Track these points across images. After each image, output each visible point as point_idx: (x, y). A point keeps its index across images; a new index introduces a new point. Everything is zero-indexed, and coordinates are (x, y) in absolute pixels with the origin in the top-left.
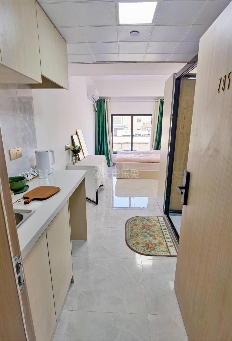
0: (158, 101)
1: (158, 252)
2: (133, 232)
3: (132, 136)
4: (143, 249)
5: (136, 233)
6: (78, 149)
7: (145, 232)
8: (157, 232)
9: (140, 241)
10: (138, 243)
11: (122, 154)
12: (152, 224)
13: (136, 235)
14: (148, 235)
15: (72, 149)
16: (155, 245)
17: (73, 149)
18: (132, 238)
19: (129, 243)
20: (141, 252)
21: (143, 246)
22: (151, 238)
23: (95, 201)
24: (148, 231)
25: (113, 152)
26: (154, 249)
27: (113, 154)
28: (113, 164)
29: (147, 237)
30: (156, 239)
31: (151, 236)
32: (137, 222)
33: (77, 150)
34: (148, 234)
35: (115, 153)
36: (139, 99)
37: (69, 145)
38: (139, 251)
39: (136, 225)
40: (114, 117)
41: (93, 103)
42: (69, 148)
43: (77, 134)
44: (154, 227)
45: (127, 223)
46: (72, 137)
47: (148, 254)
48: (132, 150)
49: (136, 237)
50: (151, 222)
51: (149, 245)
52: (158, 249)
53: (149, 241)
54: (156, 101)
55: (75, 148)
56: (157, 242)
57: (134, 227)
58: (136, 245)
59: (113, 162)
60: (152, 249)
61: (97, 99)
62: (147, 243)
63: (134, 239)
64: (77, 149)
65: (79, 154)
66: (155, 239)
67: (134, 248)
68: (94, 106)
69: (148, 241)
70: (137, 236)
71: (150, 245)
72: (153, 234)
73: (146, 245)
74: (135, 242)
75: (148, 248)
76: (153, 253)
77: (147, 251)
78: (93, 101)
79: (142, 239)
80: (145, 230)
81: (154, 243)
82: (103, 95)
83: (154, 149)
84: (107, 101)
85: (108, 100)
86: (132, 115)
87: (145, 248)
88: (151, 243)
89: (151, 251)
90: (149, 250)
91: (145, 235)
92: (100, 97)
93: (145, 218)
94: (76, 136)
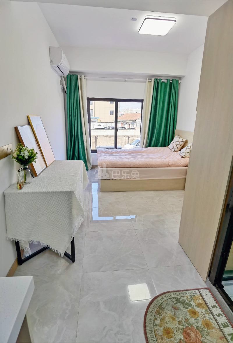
0: (151, 81)
3: (116, 129)
6: (28, 154)
11: (105, 153)
15: (16, 156)
17: (18, 155)
23: (70, 253)
25: (91, 150)
27: (92, 152)
28: (91, 167)
33: (27, 158)
35: (95, 151)
36: (126, 77)
37: (11, 146)
40: (92, 102)
41: (60, 79)
42: (10, 154)
43: (29, 123)
46: (16, 129)
48: (116, 147)
50: (194, 313)
54: (149, 81)
55: (22, 154)
59: (91, 163)
61: (66, 73)
64: (26, 155)
65: (33, 163)
68: (61, 83)
78: (61, 77)
82: (75, 69)
83: (146, 147)
84: (81, 79)
85: (83, 77)
86: (117, 101)
92: (70, 72)
94: (29, 127)
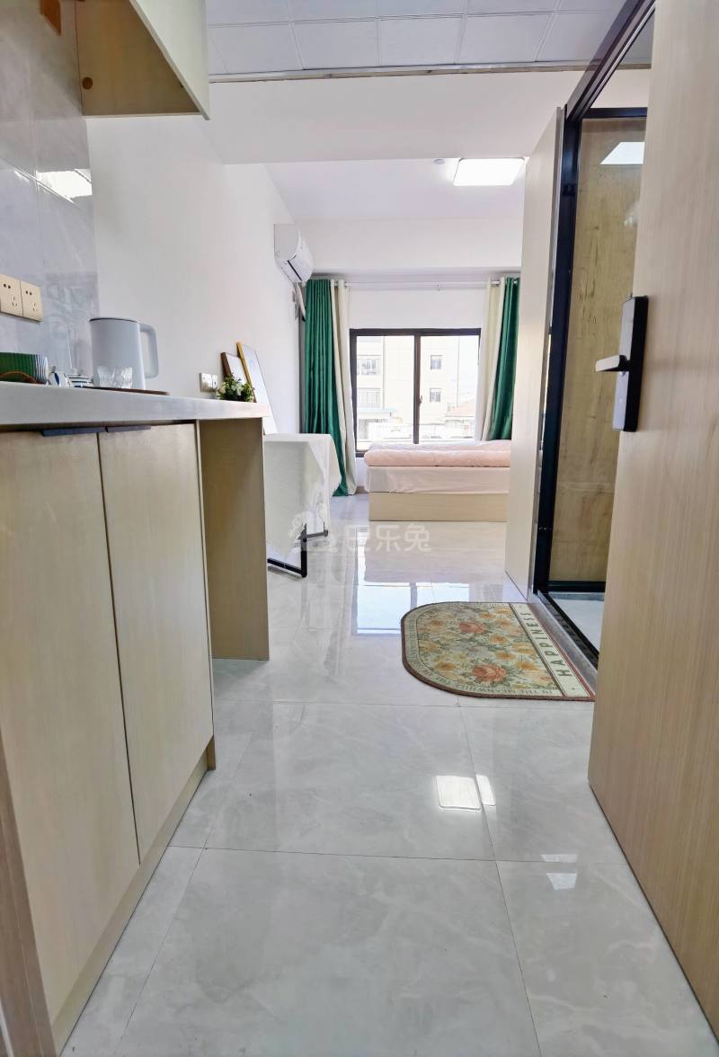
0: (498, 285)
1: (518, 687)
2: (426, 640)
3: (417, 401)
4: (467, 680)
5: (438, 642)
6: (242, 389)
7: (471, 639)
8: (511, 640)
9: (452, 661)
10: (446, 666)
12: (494, 620)
13: (438, 646)
14: (479, 648)
15: (224, 392)
16: (508, 671)
17: (227, 390)
18: (426, 654)
19: (415, 667)
20: (460, 688)
21: (463, 675)
22: (492, 653)
23: (298, 565)
24: (480, 638)
25: (357, 451)
26: (504, 681)
27: (357, 456)
28: (355, 488)
29: (477, 651)
30: (508, 656)
31: (491, 648)
32: (442, 616)
33: (239, 392)
34: (481, 645)
36: (437, 280)
37: (214, 380)
38: (452, 686)
39: (437, 623)
40: (359, 338)
41: (292, 289)
42: (214, 389)
43: (239, 355)
44: (499, 627)
45: (407, 619)
46: (223, 356)
47: (483, 692)
49: (438, 652)
50: (488, 615)
51: (486, 672)
52: (517, 680)
53: (487, 660)
54: (493, 286)
55: (233, 388)
56: (511, 663)
57: (433, 627)
58: (441, 671)
60: (496, 680)
62: (479, 665)
63: (434, 656)
64: (239, 389)
66: (506, 656)
67: (433, 678)
68: (295, 299)
69: (480, 662)
70: (444, 649)
71: (490, 671)
72: (498, 644)
73: (474, 671)
74: (436, 663)
75: (481, 679)
76: (500, 690)
77: (478, 685)
78: (295, 285)
79: (462, 657)
80: (471, 635)
81: (502, 667)
82: (325, 266)
83: (488, 439)
84: (336, 288)
85: (341, 283)
86: (418, 333)
87: (474, 678)
88: (493, 666)
89: (493, 684)
90: (488, 683)
91: (470, 647)
93: (467, 608)
94: (238, 360)
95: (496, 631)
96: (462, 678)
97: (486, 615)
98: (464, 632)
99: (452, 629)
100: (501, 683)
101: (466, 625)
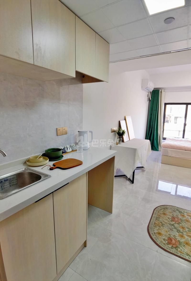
1: (181, 252)
2: (158, 220)
4: (164, 242)
5: (161, 222)
6: (122, 132)
7: (173, 225)
8: (187, 230)
9: (163, 232)
10: (159, 234)
12: (184, 218)
13: (161, 224)
14: (174, 230)
15: (117, 132)
16: (180, 243)
18: (155, 227)
19: (150, 231)
20: (160, 245)
21: (164, 239)
22: (178, 233)
24: (176, 225)
26: (176, 247)
29: (173, 230)
30: (183, 237)
31: (178, 231)
32: (167, 212)
34: (175, 228)
38: (158, 243)
39: (164, 214)
41: (148, 94)
44: (185, 222)
45: (156, 210)
46: (119, 122)
47: (167, 250)
49: (160, 227)
50: (183, 216)
51: (171, 241)
52: (181, 248)
53: (174, 236)
55: (120, 131)
56: (182, 240)
57: (162, 215)
58: (158, 235)
60: (174, 246)
62: (171, 237)
63: (158, 228)
65: (123, 136)
66: (182, 236)
67: (153, 237)
68: (148, 96)
69: (172, 236)
70: (162, 226)
71: (173, 241)
72: (181, 230)
73: (168, 239)
74: (157, 231)
75: (169, 243)
76: (173, 251)
77: (167, 245)
78: (148, 92)
79: (167, 232)
80: (174, 223)
81: (179, 241)
82: (158, 86)
84: (161, 92)
85: (163, 91)
86: (187, 104)
87: (167, 242)
88: (175, 239)
89: (172, 248)
90: (170, 246)
91: (171, 228)
93: (177, 210)
94: (124, 121)
95: (183, 224)
96: (163, 240)
97: (182, 215)
98: (172, 221)
99: (168, 218)
100: (175, 248)
101: (174, 218)
